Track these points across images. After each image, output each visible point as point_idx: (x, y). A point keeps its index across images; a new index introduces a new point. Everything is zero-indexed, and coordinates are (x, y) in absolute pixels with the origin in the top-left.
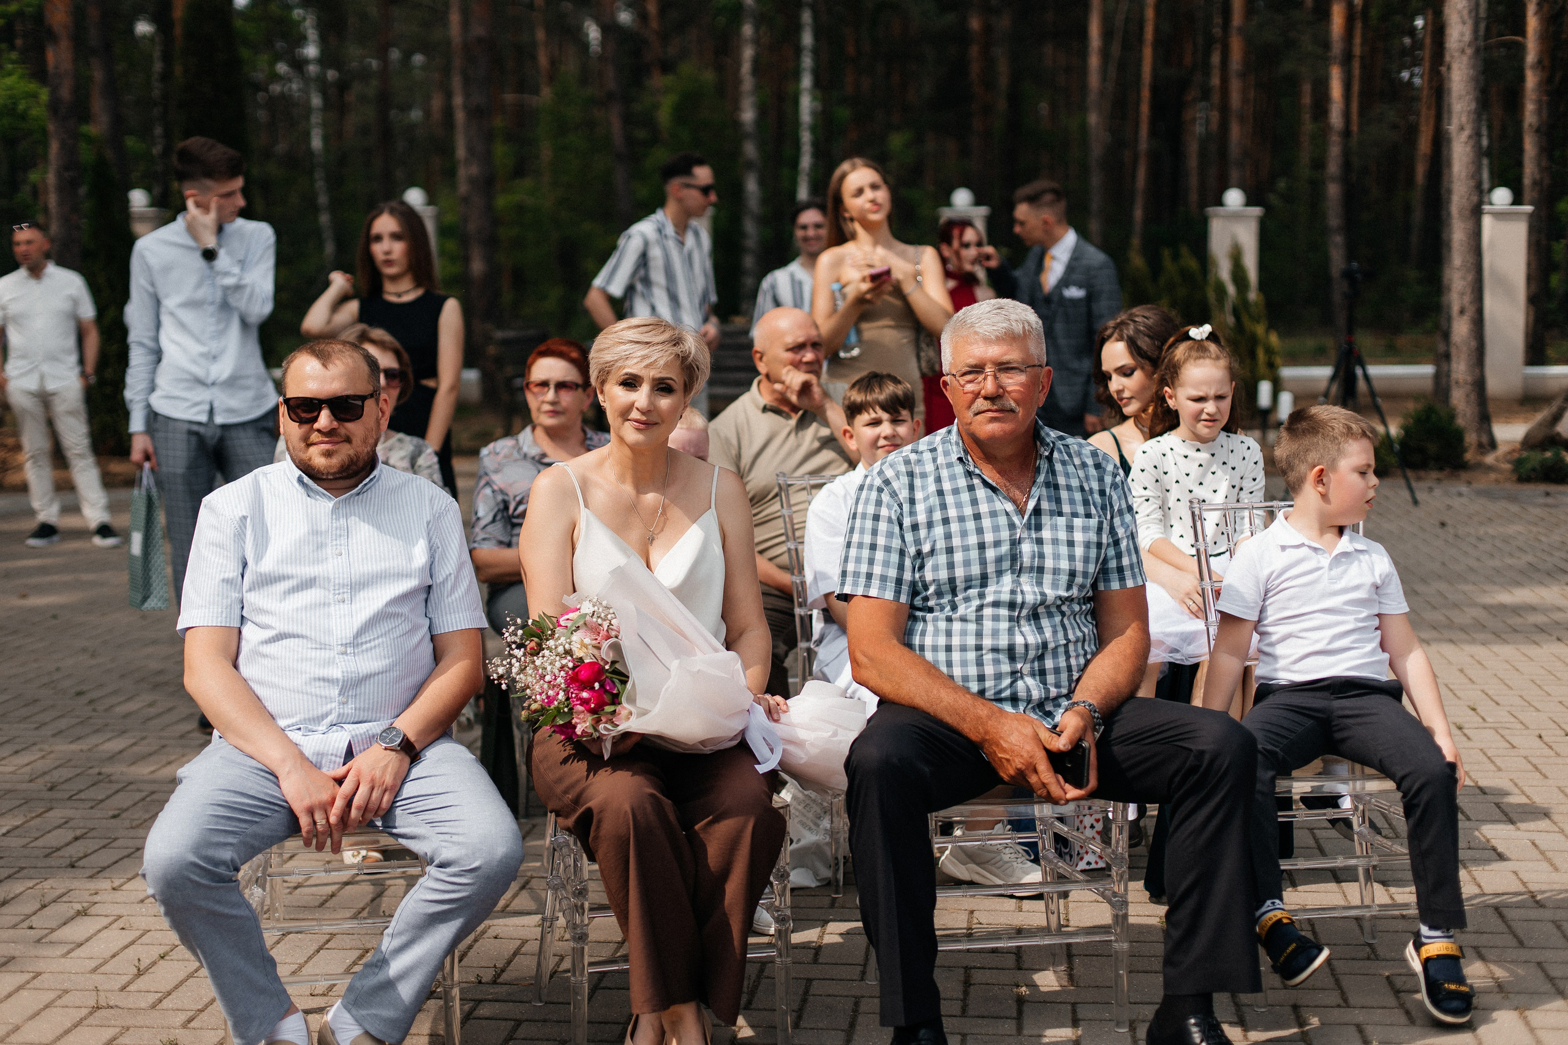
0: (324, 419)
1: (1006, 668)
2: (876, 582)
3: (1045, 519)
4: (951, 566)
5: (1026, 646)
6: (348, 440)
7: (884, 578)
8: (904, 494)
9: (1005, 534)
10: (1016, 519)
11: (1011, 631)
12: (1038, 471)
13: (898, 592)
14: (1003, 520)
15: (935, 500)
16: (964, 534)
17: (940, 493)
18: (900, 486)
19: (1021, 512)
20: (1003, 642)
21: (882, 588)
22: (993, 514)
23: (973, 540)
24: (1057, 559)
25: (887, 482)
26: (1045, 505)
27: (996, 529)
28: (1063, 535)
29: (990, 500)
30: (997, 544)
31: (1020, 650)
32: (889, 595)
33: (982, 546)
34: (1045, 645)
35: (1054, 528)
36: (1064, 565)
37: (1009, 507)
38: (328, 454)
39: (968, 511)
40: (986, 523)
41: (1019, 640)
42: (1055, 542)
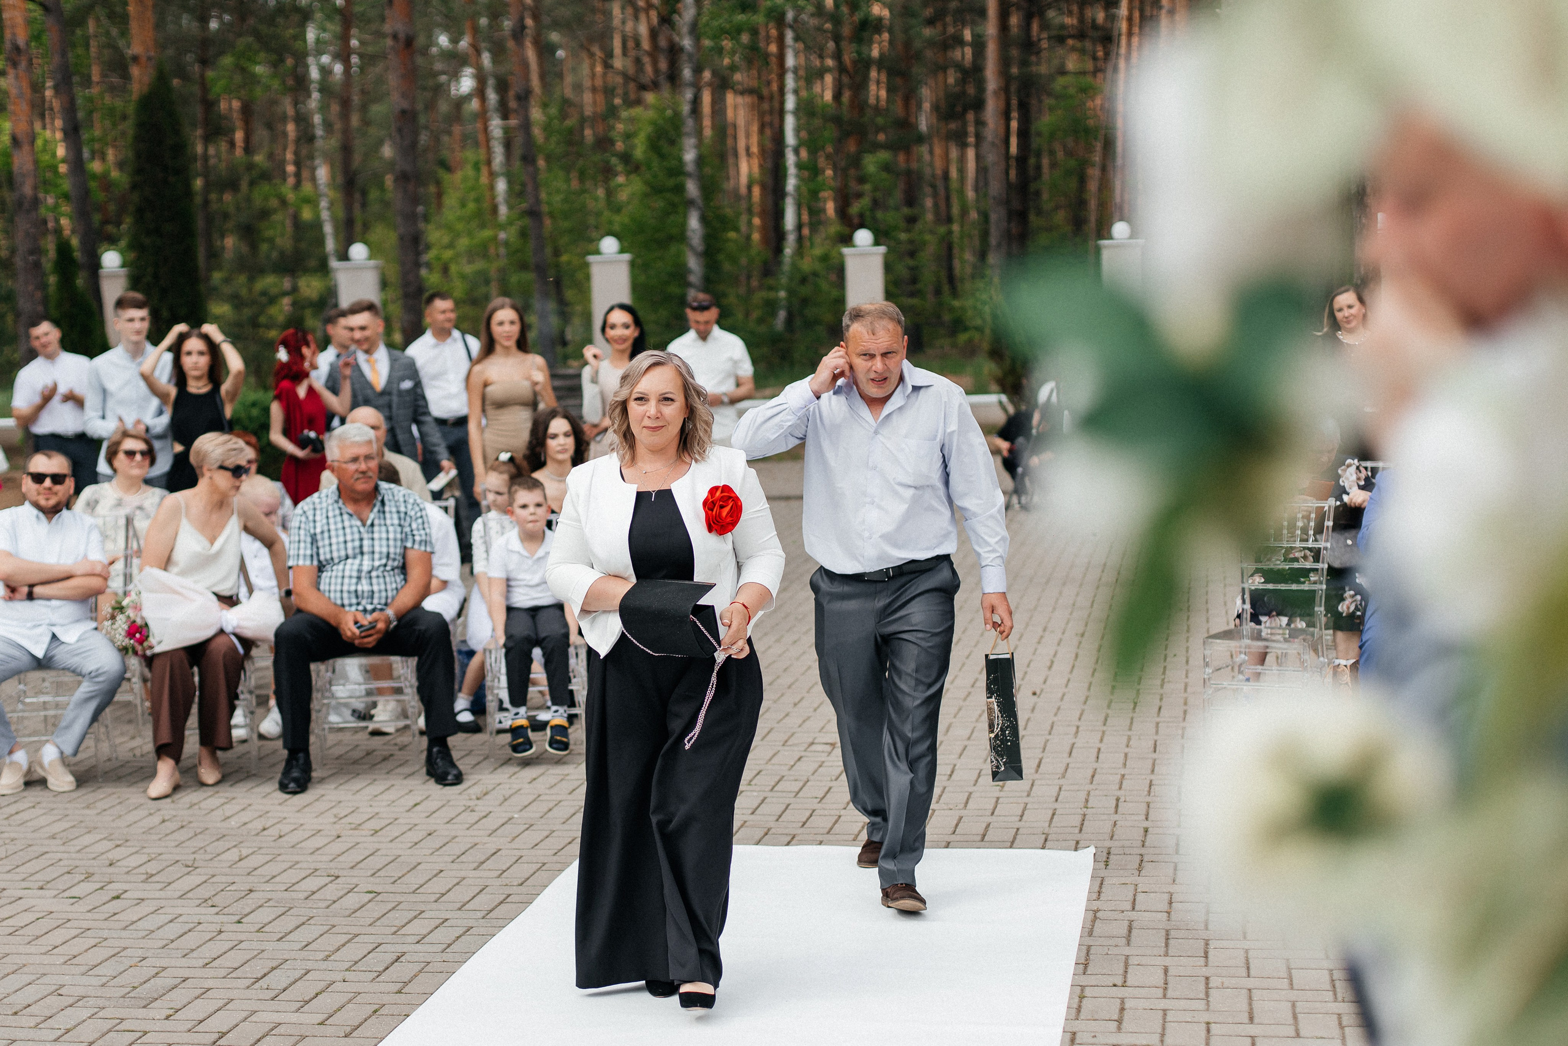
0: (48, 482)
1: (354, 601)
2: (301, 558)
3: (376, 529)
4: (331, 552)
5: (363, 592)
6: (56, 494)
7: (305, 556)
8: (311, 518)
9: (357, 536)
10: (362, 529)
11: (357, 584)
12: (374, 505)
13: (312, 560)
14: (355, 530)
15: (325, 521)
16: (337, 536)
17: (327, 517)
18: (310, 514)
19: (364, 525)
20: (353, 588)
21: (305, 559)
22: (351, 527)
23: (341, 539)
24: (380, 548)
25: (304, 512)
26: (376, 522)
27: (352, 533)
28: (384, 535)
29: (350, 520)
30: (353, 541)
31: (360, 593)
32: (308, 563)
33: (345, 542)
34: (373, 592)
35: (380, 532)
36: (385, 550)
37: (359, 523)
38: (47, 499)
39: (340, 525)
40: (348, 531)
41: (360, 588)
42: (380, 539)
